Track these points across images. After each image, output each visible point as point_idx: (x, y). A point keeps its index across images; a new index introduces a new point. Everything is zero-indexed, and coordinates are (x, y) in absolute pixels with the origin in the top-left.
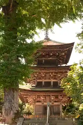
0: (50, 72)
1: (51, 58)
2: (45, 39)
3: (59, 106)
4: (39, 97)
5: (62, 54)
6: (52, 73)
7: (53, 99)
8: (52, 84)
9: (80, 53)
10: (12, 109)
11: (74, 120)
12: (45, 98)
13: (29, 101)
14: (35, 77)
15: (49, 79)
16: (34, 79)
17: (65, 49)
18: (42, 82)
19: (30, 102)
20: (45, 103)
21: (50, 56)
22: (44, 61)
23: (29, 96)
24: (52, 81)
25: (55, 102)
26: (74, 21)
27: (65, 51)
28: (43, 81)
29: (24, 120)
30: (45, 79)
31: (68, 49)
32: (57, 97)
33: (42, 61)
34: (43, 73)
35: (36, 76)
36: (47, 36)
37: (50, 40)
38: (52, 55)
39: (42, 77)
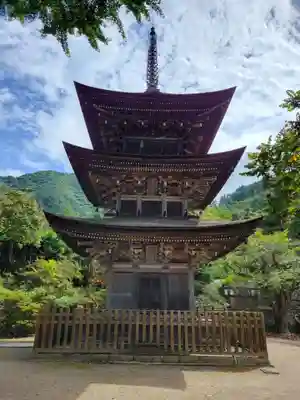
0: (159, 174)
3: (184, 274)
4: (125, 245)
5: (196, 126)
8: (165, 208)
12: (145, 251)
15: (158, 195)
17: (206, 111)
18: (134, 202)
20: (141, 266)
22: (142, 146)
23: (91, 243)
24: (166, 199)
27: (207, 116)
28: (139, 199)
30: (145, 194)
33: (139, 144)
38: (166, 129)
39: (136, 187)
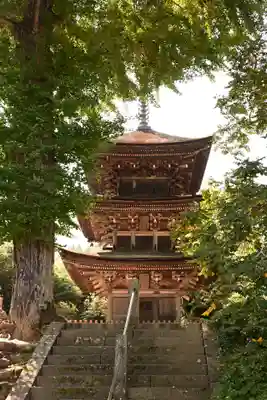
0: (150, 212)
1: (152, 178)
2: (139, 129)
3: (172, 297)
4: (121, 274)
5: (183, 166)
6: (155, 214)
7: (157, 279)
8: (156, 242)
9: (226, 153)
10: (32, 298)
11: (205, 329)
12: (138, 278)
13: (96, 287)
14: (112, 224)
15: (149, 230)
16: (111, 231)
17: (190, 154)
18: (129, 237)
19: (98, 289)
21: (152, 172)
22: (134, 185)
23: (94, 273)
24: (157, 234)
25: (164, 287)
26: (212, 77)
27: (191, 158)
28: (133, 235)
29: (65, 327)
30: (138, 230)
31: (197, 152)
32: (167, 276)
33: (131, 184)
34: (131, 213)
35: (114, 221)
36: (144, 123)
37: (153, 133)
38: (156, 170)
39: (130, 224)
